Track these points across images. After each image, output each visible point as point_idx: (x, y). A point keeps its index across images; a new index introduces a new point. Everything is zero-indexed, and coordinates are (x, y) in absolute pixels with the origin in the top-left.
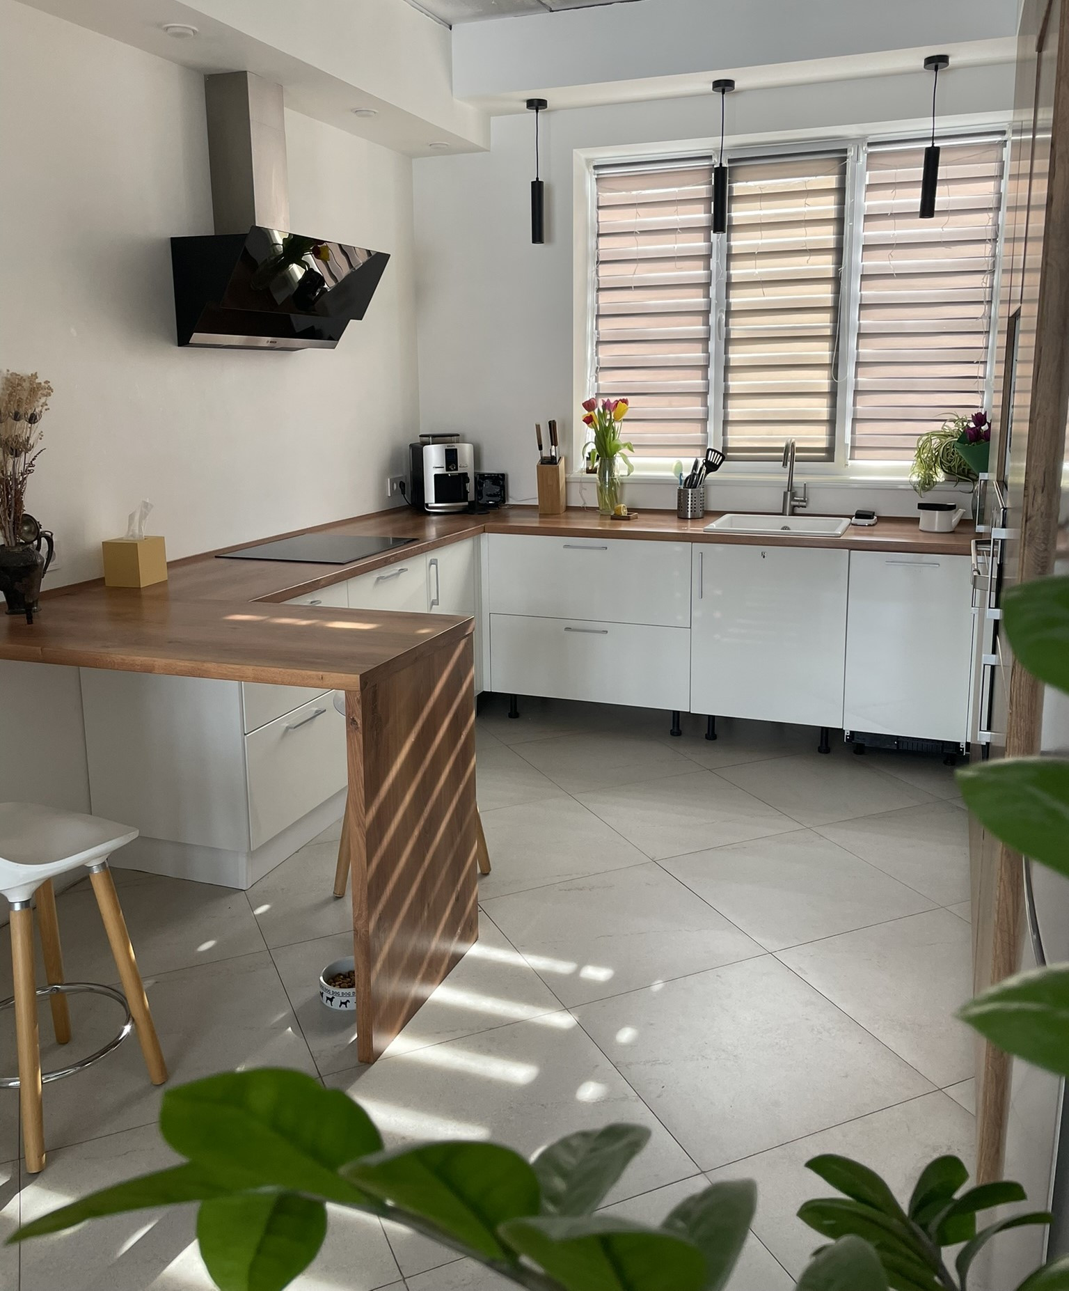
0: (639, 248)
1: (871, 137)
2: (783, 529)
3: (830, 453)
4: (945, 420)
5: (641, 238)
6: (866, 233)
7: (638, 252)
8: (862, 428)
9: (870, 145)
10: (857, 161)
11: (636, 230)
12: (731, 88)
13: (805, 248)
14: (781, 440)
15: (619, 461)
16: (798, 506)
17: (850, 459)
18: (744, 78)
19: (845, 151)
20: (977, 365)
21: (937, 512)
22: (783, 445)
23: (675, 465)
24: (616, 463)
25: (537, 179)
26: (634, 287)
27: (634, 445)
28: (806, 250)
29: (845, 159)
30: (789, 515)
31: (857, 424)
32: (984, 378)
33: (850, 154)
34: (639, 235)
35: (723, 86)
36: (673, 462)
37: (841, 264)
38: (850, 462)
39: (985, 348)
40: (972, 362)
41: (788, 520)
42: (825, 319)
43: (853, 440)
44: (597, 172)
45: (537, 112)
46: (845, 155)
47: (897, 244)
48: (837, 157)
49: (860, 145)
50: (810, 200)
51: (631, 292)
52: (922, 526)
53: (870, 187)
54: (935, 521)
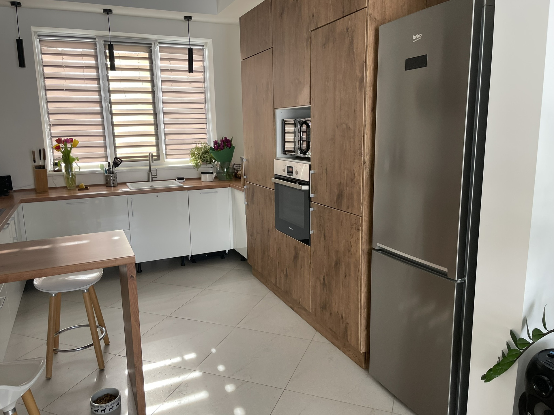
0: (66, 73)
1: (159, 40)
2: (151, 186)
3: (158, 157)
4: (196, 144)
5: (66, 69)
6: (162, 76)
7: (65, 75)
8: (169, 147)
9: (159, 43)
10: (156, 49)
11: (63, 65)
12: (111, 13)
13: (140, 79)
14: (146, 153)
15: (74, 165)
16: (154, 178)
17: (166, 159)
18: (116, 10)
19: (151, 44)
20: (205, 125)
21: (208, 175)
22: (148, 154)
23: (99, 165)
24: (73, 166)
25: (19, 38)
26: (65, 90)
27: (79, 158)
28: (140, 80)
29: (151, 47)
30: (151, 181)
31: (167, 146)
32: (206, 129)
33: (153, 46)
34: (65, 68)
35: (108, 12)
36: (99, 164)
37: (154, 86)
38: (166, 160)
39: (205, 119)
40: (203, 124)
41: (151, 183)
42: (150, 107)
43: (166, 152)
44: (39, 37)
45: (16, 8)
46: (151, 46)
47: (174, 81)
48: (148, 46)
49: (155, 43)
50: (140, 61)
51: (64, 92)
52: (202, 180)
53: (161, 59)
54: (207, 178)
